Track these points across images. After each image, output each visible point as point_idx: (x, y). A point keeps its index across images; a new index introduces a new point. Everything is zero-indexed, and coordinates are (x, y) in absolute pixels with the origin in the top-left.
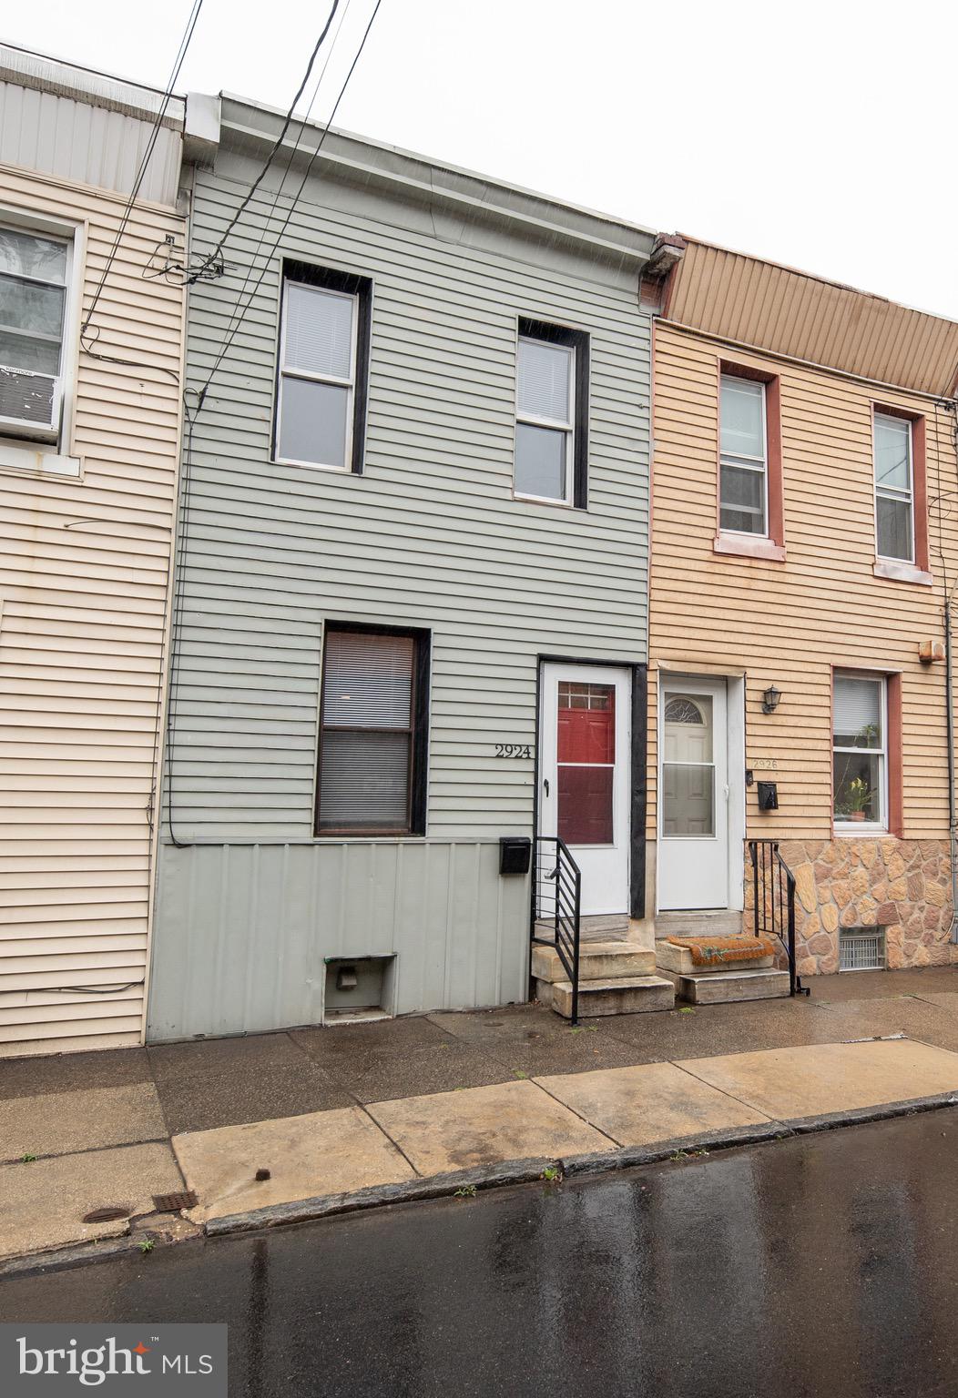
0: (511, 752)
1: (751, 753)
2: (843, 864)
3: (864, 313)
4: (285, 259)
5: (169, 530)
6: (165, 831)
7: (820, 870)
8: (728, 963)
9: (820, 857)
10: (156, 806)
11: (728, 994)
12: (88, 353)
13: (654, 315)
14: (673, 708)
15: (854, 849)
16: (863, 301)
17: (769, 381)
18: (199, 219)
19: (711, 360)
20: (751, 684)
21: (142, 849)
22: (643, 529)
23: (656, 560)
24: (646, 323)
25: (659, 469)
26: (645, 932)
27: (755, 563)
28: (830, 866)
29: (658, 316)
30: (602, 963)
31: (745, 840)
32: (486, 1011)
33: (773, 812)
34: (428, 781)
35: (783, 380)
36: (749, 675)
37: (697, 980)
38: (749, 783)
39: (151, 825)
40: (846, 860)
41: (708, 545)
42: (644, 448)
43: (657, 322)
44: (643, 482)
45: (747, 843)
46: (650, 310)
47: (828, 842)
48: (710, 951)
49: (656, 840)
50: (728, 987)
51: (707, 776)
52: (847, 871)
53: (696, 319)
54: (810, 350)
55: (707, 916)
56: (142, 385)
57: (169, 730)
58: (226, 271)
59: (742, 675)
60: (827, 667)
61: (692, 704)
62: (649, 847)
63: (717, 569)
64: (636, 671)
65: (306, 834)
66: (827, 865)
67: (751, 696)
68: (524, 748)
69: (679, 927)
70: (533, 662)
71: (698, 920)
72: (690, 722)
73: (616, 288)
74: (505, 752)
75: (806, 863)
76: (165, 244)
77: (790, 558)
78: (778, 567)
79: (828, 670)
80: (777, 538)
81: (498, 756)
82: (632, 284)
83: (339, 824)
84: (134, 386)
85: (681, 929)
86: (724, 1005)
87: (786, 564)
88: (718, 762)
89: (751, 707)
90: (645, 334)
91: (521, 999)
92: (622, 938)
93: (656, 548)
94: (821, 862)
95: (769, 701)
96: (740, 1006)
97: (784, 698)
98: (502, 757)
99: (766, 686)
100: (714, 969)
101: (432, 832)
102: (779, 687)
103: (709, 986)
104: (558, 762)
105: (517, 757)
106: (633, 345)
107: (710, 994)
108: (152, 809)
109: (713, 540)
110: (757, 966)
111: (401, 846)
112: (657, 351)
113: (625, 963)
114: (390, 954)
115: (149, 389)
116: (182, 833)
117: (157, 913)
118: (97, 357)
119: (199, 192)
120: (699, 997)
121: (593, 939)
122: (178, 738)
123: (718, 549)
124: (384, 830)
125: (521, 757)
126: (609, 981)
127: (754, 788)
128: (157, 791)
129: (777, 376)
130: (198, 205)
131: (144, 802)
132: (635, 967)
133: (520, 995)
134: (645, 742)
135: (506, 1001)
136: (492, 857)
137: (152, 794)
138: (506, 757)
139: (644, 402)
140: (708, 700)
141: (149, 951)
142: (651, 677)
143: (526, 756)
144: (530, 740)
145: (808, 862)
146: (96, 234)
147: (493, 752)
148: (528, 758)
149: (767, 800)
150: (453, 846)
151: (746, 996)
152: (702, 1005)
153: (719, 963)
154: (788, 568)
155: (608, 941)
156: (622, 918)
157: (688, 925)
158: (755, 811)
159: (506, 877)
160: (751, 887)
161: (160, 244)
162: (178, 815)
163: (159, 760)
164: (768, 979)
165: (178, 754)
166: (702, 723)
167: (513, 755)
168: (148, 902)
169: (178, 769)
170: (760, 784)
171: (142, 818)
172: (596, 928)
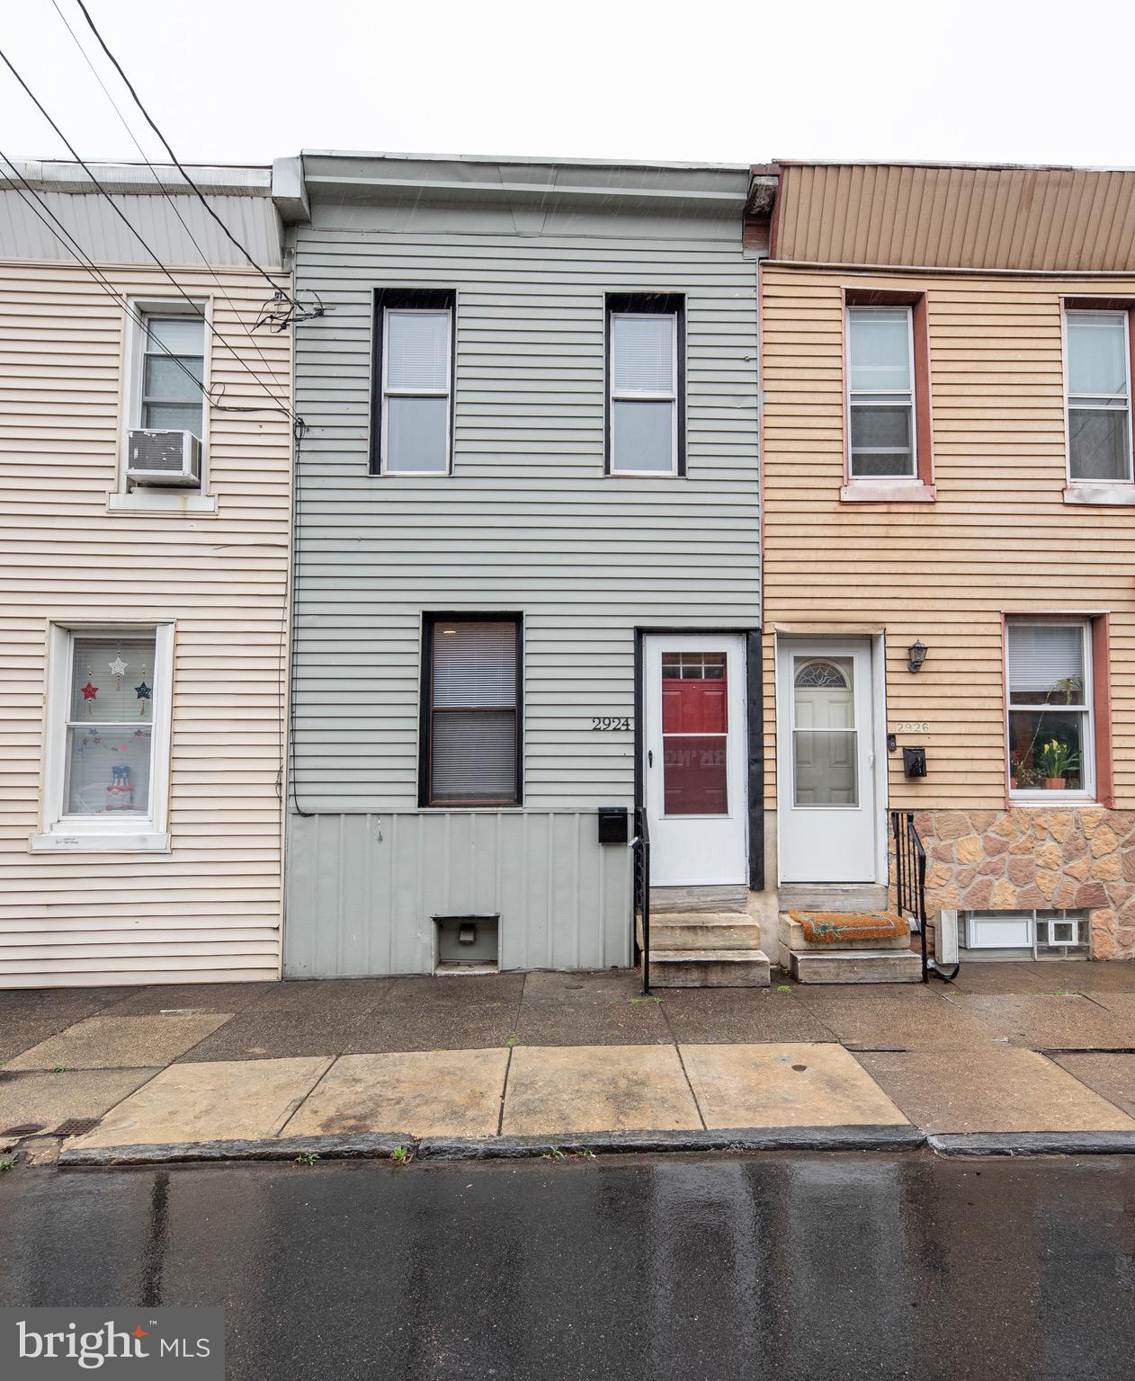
0: (609, 724)
1: (893, 716)
2: (1024, 838)
3: (1039, 192)
4: (376, 290)
5: (286, 546)
6: (292, 803)
7: (991, 844)
8: (851, 941)
9: (991, 829)
10: (284, 782)
11: (838, 975)
12: (216, 407)
13: (760, 258)
14: (809, 674)
15: (1040, 821)
16: (1035, 178)
17: (914, 301)
18: (301, 272)
19: (835, 293)
20: (891, 642)
21: (275, 817)
22: (753, 488)
23: (769, 519)
24: (752, 269)
25: (771, 422)
26: (766, 904)
27: (894, 508)
28: (1004, 839)
29: (767, 258)
30: (697, 934)
31: (888, 810)
32: (589, 973)
33: (924, 780)
34: (524, 755)
35: (931, 297)
36: (888, 632)
37: (799, 957)
38: (891, 748)
39: (280, 797)
40: (1029, 832)
41: (834, 495)
42: (751, 402)
43: (764, 265)
44: (752, 438)
45: (890, 813)
46: (754, 254)
47: (1003, 812)
48: (825, 928)
49: (776, 810)
50: (839, 967)
51: (849, 742)
52: (1030, 845)
53: (811, 251)
54: (966, 256)
55: (843, 890)
56: (261, 426)
57: (292, 717)
58: (326, 313)
59: (881, 632)
60: (998, 614)
61: (833, 668)
62: (768, 818)
63: (845, 519)
64: (751, 637)
65: (411, 804)
66: (1001, 838)
67: (892, 654)
68: (623, 721)
69: (808, 900)
70: (631, 636)
71: (834, 893)
72: (831, 686)
73: (715, 240)
74: (602, 725)
75: (971, 836)
76: (273, 300)
77: (942, 497)
78: (925, 509)
79: (999, 618)
80: (925, 475)
81: (595, 729)
82: (735, 232)
83: (450, 796)
84: (254, 428)
85: (811, 903)
86: (833, 986)
87: (937, 504)
88: (862, 726)
89: (892, 666)
90: (751, 281)
91: (626, 964)
92: (740, 909)
93: (770, 506)
94: (993, 835)
95: (916, 659)
96: (849, 989)
97: (930, 654)
98: (599, 730)
99: (911, 642)
100: (832, 947)
101: (528, 803)
102: (925, 642)
103: (815, 964)
104: (663, 732)
105: (615, 729)
106: (737, 296)
107: (815, 973)
108: (280, 784)
109: (839, 489)
110: (888, 946)
111: (499, 816)
112: (764, 296)
113: (723, 935)
114: (493, 915)
115: (267, 428)
116: (305, 804)
117: (288, 871)
118: (224, 409)
119: (301, 247)
120: (801, 975)
121: (705, 909)
122: (299, 724)
123: (844, 498)
124: (492, 801)
125: (619, 729)
126: (703, 952)
127: (899, 753)
128: (284, 769)
129: (923, 293)
130: (301, 259)
131: (273, 778)
132: (735, 940)
133: (625, 960)
134: (761, 709)
135: (609, 964)
136: (592, 825)
137: (280, 771)
138: (604, 730)
139: (751, 353)
140: (849, 661)
141: (282, 902)
142: (766, 641)
143: (625, 727)
144: (630, 712)
145: (974, 834)
146: (221, 305)
147: (590, 725)
148: (627, 730)
149: (915, 766)
150: (551, 816)
151: (863, 978)
152: (805, 984)
153: (837, 941)
154: (939, 508)
155: (723, 912)
156: (740, 889)
157: (819, 900)
158: (901, 778)
159: (607, 845)
160: (894, 861)
161: (267, 301)
162: (301, 789)
163: (284, 742)
164: (892, 962)
165: (300, 737)
166: (845, 686)
167: (611, 728)
168: (280, 861)
169: (300, 750)
170: (905, 749)
171: (272, 791)
172: (709, 899)
